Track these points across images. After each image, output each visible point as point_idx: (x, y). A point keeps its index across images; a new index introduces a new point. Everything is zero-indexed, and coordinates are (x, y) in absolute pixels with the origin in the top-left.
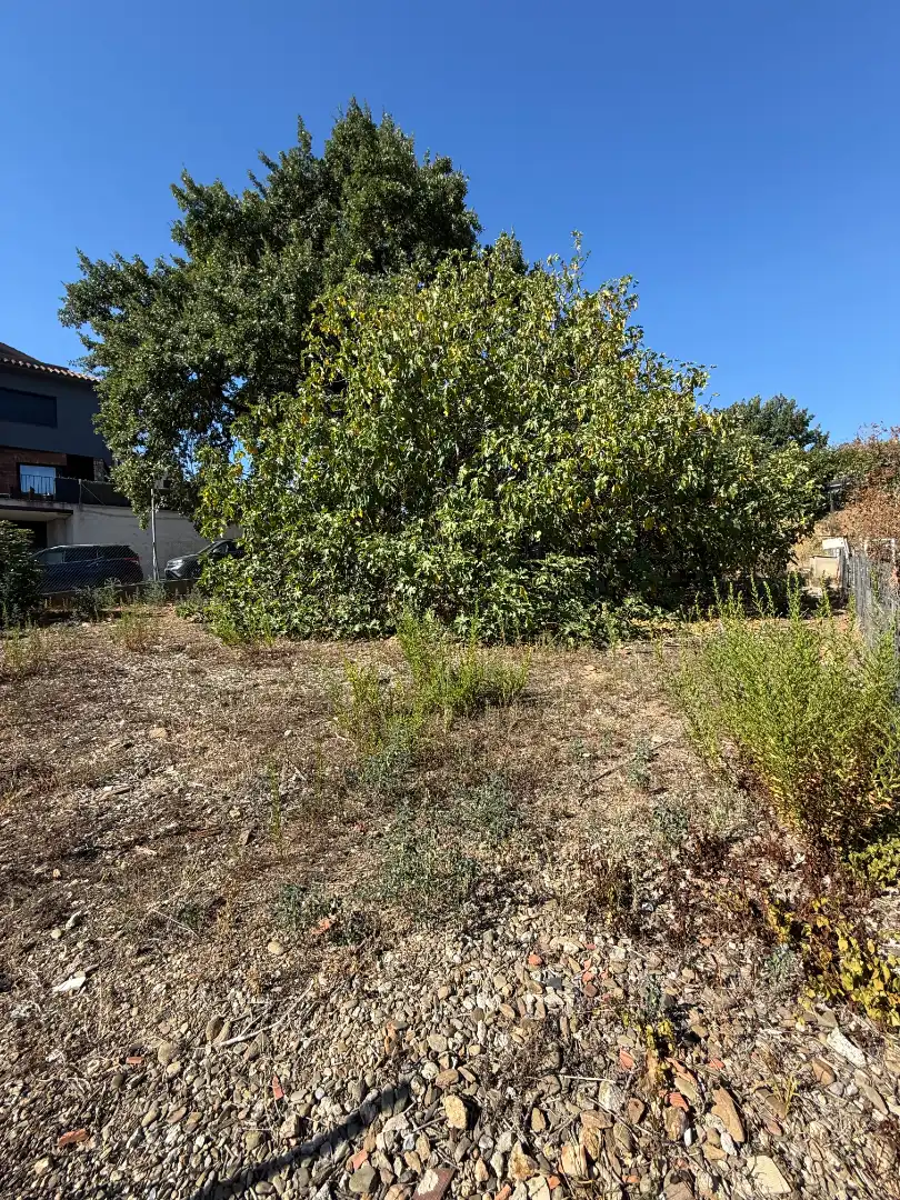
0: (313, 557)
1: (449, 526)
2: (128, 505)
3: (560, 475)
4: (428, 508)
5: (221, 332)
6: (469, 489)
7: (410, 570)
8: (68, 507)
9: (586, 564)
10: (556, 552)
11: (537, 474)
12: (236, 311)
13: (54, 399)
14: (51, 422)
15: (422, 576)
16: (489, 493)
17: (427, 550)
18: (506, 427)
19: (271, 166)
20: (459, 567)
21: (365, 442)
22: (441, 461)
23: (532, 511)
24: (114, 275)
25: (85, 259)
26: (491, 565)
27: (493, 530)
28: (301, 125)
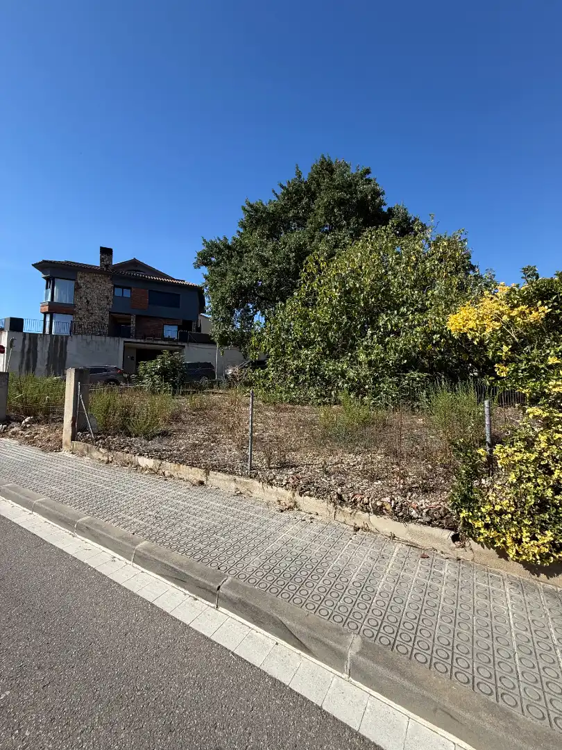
0: (300, 370)
1: (362, 357)
2: (215, 344)
3: (416, 334)
4: (353, 348)
5: (260, 269)
6: (372, 339)
7: (344, 377)
8: (183, 344)
9: (428, 376)
10: (414, 371)
11: (404, 334)
12: (268, 260)
13: (179, 295)
14: (177, 305)
15: (349, 379)
16: (381, 341)
17: (352, 368)
18: (391, 311)
19: (282, 187)
20: (365, 376)
21: (325, 319)
22: (359, 327)
23: (401, 351)
24: (216, 246)
25: (204, 240)
26: (382, 375)
27: (383, 359)
28: (297, 168)
